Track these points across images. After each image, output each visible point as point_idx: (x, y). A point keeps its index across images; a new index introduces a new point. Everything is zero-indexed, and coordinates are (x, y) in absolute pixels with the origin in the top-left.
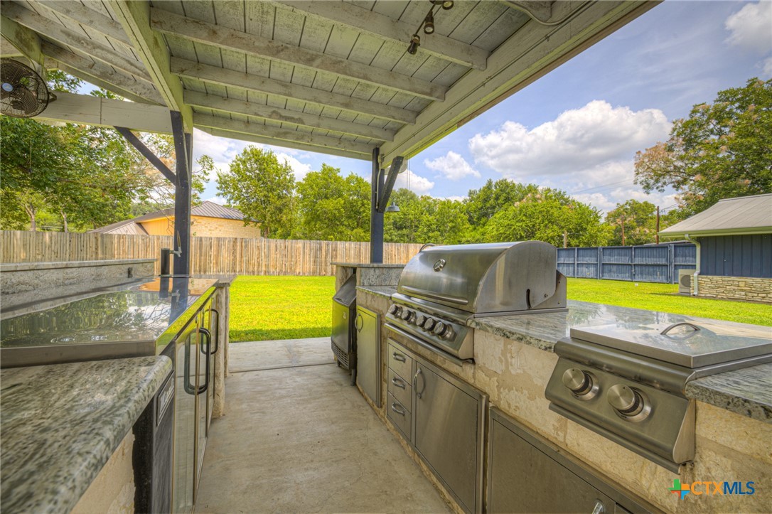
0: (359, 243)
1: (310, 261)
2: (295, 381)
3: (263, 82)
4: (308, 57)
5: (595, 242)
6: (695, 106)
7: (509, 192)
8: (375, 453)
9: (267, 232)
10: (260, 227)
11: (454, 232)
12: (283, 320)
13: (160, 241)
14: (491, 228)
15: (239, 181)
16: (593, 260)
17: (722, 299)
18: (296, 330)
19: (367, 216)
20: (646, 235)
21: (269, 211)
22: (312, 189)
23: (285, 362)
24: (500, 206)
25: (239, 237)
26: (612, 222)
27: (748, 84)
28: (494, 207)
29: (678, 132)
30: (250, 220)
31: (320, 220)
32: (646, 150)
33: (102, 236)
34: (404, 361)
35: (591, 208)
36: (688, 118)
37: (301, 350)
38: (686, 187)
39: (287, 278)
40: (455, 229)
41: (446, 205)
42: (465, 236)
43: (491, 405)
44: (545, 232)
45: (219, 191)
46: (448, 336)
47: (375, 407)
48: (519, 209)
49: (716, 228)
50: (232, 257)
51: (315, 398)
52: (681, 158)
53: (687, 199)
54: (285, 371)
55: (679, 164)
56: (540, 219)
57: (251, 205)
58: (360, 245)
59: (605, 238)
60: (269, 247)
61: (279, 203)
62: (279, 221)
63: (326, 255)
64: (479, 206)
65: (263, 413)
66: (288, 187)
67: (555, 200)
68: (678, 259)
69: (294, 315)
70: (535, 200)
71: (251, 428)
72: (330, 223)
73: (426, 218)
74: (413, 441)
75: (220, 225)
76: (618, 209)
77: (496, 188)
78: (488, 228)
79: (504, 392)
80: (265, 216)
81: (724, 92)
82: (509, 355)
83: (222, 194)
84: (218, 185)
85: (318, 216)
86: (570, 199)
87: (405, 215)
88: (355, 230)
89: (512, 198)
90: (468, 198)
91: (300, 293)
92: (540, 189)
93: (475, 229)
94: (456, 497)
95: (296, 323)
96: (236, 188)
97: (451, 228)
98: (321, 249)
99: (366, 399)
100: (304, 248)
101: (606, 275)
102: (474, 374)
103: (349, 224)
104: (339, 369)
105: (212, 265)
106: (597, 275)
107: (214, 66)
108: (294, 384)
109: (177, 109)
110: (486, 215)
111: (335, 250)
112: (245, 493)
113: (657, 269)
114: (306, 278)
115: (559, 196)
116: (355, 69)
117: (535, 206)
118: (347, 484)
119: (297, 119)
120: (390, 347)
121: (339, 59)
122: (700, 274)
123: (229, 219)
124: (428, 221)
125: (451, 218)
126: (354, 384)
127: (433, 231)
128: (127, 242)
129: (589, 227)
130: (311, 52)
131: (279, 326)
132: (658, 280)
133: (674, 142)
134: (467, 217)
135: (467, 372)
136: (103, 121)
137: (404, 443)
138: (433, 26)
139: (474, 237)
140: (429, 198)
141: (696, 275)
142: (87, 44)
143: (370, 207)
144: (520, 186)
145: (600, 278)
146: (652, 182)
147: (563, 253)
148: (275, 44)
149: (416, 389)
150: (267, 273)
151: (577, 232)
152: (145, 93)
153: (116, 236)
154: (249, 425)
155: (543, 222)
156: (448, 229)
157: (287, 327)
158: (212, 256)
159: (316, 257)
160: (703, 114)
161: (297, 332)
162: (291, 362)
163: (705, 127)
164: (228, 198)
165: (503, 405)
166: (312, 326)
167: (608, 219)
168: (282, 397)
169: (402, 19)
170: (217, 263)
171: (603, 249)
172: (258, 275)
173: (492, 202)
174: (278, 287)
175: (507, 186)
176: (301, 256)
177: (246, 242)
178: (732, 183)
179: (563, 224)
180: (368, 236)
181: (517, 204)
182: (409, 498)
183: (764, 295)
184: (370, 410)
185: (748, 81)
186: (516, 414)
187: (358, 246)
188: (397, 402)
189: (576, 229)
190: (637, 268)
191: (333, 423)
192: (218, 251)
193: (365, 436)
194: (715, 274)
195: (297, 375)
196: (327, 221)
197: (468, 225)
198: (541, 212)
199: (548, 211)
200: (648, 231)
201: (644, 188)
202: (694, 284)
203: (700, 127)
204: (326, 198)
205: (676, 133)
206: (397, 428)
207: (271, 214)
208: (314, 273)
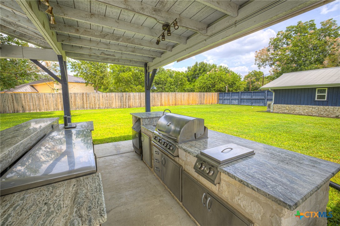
0: (140, 93)
1: (118, 102)
2: (119, 160)
3: (98, 44)
4: (117, 38)
5: (239, 89)
6: (279, 32)
7: (205, 68)
8: (151, 184)
9: (97, 88)
10: (94, 86)
11: (181, 85)
12: (110, 133)
13: (46, 96)
14: (197, 83)
15: (81, 65)
16: (237, 97)
17: (281, 113)
18: (117, 137)
19: (143, 80)
20: (259, 85)
21: (97, 79)
22: (117, 68)
23: (115, 152)
24: (201, 73)
25: (84, 92)
26: (246, 80)
27: (298, 24)
28: (198, 74)
29: (272, 43)
30: (89, 83)
31: (122, 82)
32: (259, 50)
33: (15, 94)
34: (159, 154)
35: (238, 74)
36: (276, 37)
37: (120, 146)
38: (273, 67)
39: (109, 110)
40: (182, 84)
41: (178, 73)
42: (186, 87)
43: (183, 169)
44: (219, 85)
45: (72, 70)
46: (171, 149)
47: (150, 168)
48: (209, 75)
49: (280, 86)
50: (82, 102)
51: (128, 166)
52: (272, 54)
53: (274, 72)
54: (115, 156)
55: (272, 56)
56: (217, 79)
57: (88, 76)
58: (141, 94)
59: (243, 87)
60: (99, 96)
61: (101, 75)
62: (103, 83)
63: (126, 99)
64: (192, 74)
65: (110, 173)
66: (106, 67)
67: (224, 71)
68: (268, 96)
69: (115, 130)
70: (216, 71)
71: (107, 179)
72: (126, 83)
73: (169, 79)
74: (162, 179)
75: (74, 86)
76: (249, 74)
77: (199, 65)
78: (196, 83)
79: (186, 166)
80: (95, 81)
81: (288, 27)
82: (187, 156)
83: (74, 71)
84: (71, 67)
85: (121, 80)
86: (230, 70)
87: (160, 78)
88: (138, 86)
89: (206, 70)
90: (187, 70)
91: (116, 118)
92: (218, 66)
93: (190, 84)
94: (175, 194)
95: (116, 134)
96: (80, 68)
97: (180, 84)
98: (123, 96)
99: (147, 165)
100: (115, 96)
101: (242, 104)
102: (179, 160)
103: (135, 84)
104: (136, 154)
105: (73, 106)
106: (239, 103)
107: (76, 38)
108: (120, 161)
109: (60, 54)
110: (195, 77)
111: (129, 96)
112: (110, 200)
113: (261, 100)
114: (117, 109)
115: (225, 69)
116: (136, 41)
117: (215, 74)
118: (142, 194)
119: (112, 55)
120: (154, 149)
121: (129, 38)
122: (274, 104)
123: (78, 83)
124: (170, 81)
125: (180, 80)
126: (142, 159)
127: (173, 85)
128: (29, 97)
129: (237, 83)
130: (118, 35)
131: (110, 136)
132: (261, 105)
133: (270, 47)
134: (187, 79)
135: (177, 159)
136: (24, 57)
137: (160, 179)
138: (164, 39)
139: (190, 88)
140: (171, 70)
141: (272, 104)
142: (14, 25)
143: (144, 75)
144: (209, 64)
145: (240, 105)
146: (261, 64)
147: (226, 95)
148: (103, 33)
149: (162, 164)
150: (99, 108)
151: (232, 85)
152: (42, 43)
153: (22, 94)
154: (106, 178)
155: (219, 81)
156: (179, 84)
157: (113, 136)
158: (73, 102)
159: (121, 100)
160: (281, 36)
161: (117, 138)
162: (117, 152)
163: (282, 41)
164: (77, 73)
165: (186, 170)
166: (123, 135)
167: (245, 78)
168: (116, 167)
169: (154, 28)
170: (75, 105)
171: (241, 93)
172: (95, 109)
173: (197, 72)
174: (106, 115)
175: (204, 65)
176: (114, 100)
177: (88, 94)
178: (289, 65)
179: (226, 82)
180: (144, 89)
181: (208, 73)
182: (161, 196)
183: (294, 111)
184: (148, 169)
185: (298, 22)
186: (189, 172)
187: (140, 94)
188: (157, 167)
189: (232, 83)
190: (253, 100)
191: (136, 175)
192: (75, 99)
193: (147, 178)
194: (279, 104)
195: (120, 157)
196: (125, 82)
197: (187, 82)
198: (218, 77)
199: (221, 76)
200: (260, 83)
201: (258, 67)
202: (272, 107)
203: (280, 41)
204: (124, 72)
205: (271, 43)
206: (157, 175)
207: (98, 80)
208: (121, 107)
